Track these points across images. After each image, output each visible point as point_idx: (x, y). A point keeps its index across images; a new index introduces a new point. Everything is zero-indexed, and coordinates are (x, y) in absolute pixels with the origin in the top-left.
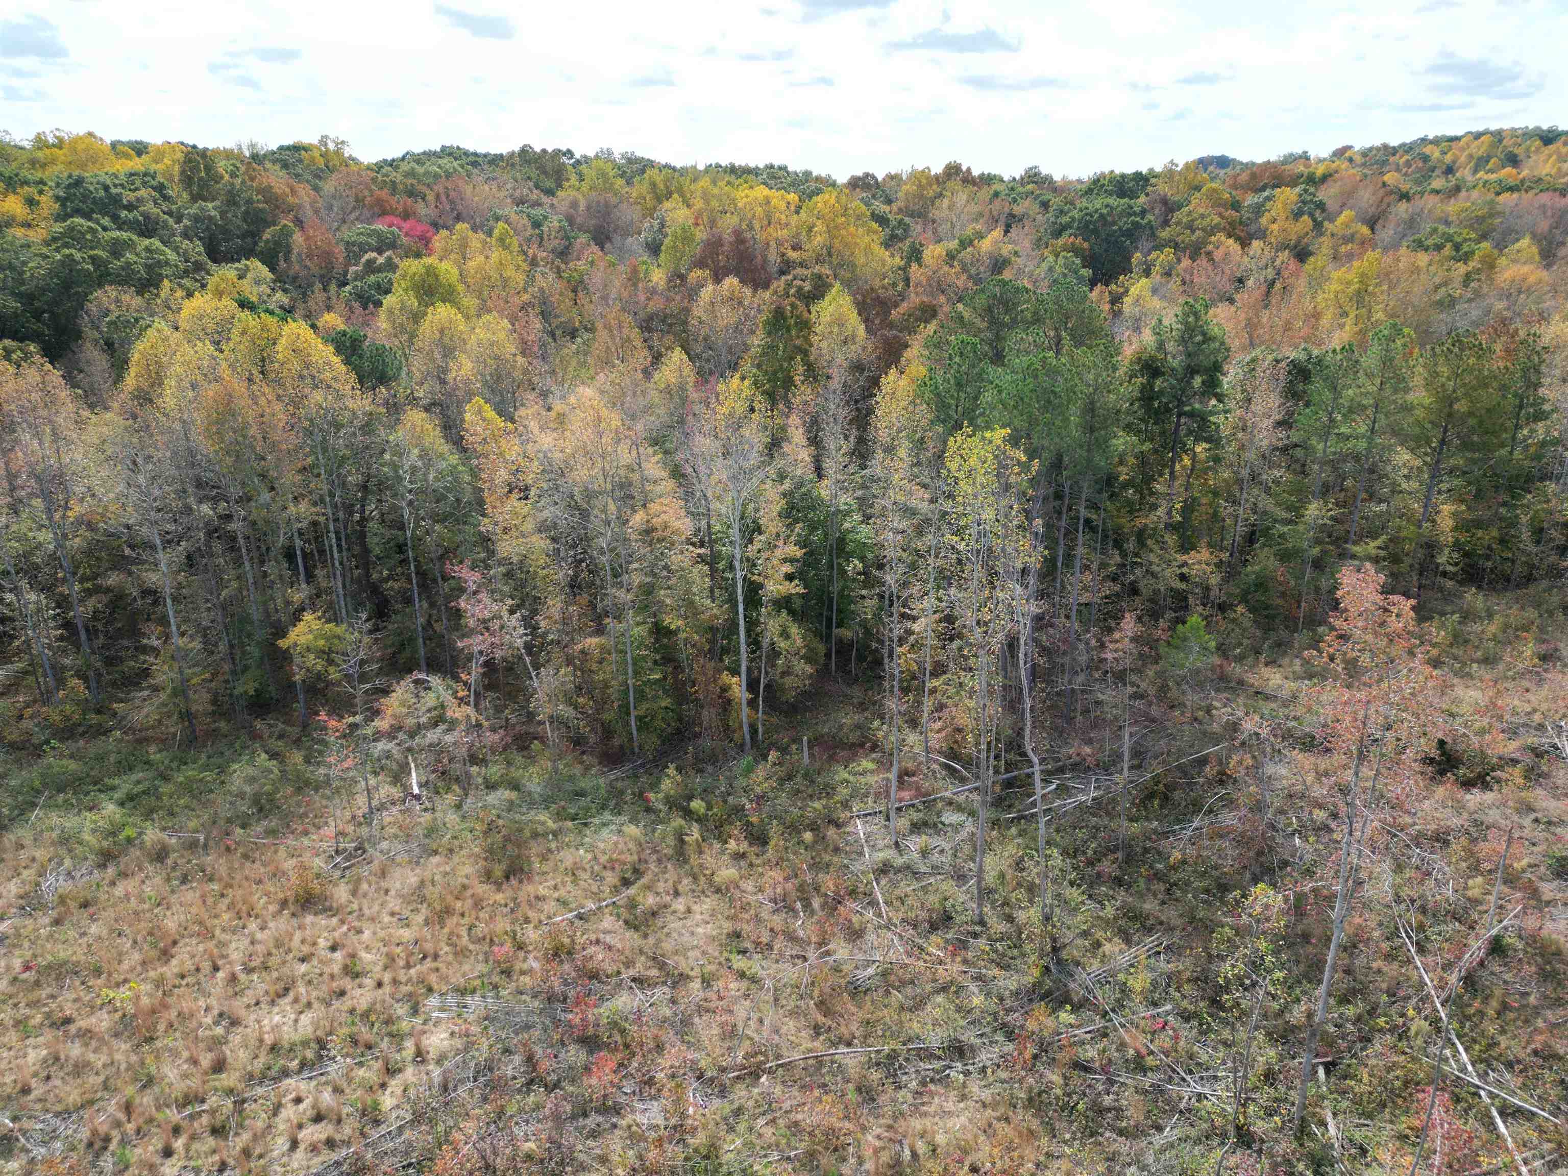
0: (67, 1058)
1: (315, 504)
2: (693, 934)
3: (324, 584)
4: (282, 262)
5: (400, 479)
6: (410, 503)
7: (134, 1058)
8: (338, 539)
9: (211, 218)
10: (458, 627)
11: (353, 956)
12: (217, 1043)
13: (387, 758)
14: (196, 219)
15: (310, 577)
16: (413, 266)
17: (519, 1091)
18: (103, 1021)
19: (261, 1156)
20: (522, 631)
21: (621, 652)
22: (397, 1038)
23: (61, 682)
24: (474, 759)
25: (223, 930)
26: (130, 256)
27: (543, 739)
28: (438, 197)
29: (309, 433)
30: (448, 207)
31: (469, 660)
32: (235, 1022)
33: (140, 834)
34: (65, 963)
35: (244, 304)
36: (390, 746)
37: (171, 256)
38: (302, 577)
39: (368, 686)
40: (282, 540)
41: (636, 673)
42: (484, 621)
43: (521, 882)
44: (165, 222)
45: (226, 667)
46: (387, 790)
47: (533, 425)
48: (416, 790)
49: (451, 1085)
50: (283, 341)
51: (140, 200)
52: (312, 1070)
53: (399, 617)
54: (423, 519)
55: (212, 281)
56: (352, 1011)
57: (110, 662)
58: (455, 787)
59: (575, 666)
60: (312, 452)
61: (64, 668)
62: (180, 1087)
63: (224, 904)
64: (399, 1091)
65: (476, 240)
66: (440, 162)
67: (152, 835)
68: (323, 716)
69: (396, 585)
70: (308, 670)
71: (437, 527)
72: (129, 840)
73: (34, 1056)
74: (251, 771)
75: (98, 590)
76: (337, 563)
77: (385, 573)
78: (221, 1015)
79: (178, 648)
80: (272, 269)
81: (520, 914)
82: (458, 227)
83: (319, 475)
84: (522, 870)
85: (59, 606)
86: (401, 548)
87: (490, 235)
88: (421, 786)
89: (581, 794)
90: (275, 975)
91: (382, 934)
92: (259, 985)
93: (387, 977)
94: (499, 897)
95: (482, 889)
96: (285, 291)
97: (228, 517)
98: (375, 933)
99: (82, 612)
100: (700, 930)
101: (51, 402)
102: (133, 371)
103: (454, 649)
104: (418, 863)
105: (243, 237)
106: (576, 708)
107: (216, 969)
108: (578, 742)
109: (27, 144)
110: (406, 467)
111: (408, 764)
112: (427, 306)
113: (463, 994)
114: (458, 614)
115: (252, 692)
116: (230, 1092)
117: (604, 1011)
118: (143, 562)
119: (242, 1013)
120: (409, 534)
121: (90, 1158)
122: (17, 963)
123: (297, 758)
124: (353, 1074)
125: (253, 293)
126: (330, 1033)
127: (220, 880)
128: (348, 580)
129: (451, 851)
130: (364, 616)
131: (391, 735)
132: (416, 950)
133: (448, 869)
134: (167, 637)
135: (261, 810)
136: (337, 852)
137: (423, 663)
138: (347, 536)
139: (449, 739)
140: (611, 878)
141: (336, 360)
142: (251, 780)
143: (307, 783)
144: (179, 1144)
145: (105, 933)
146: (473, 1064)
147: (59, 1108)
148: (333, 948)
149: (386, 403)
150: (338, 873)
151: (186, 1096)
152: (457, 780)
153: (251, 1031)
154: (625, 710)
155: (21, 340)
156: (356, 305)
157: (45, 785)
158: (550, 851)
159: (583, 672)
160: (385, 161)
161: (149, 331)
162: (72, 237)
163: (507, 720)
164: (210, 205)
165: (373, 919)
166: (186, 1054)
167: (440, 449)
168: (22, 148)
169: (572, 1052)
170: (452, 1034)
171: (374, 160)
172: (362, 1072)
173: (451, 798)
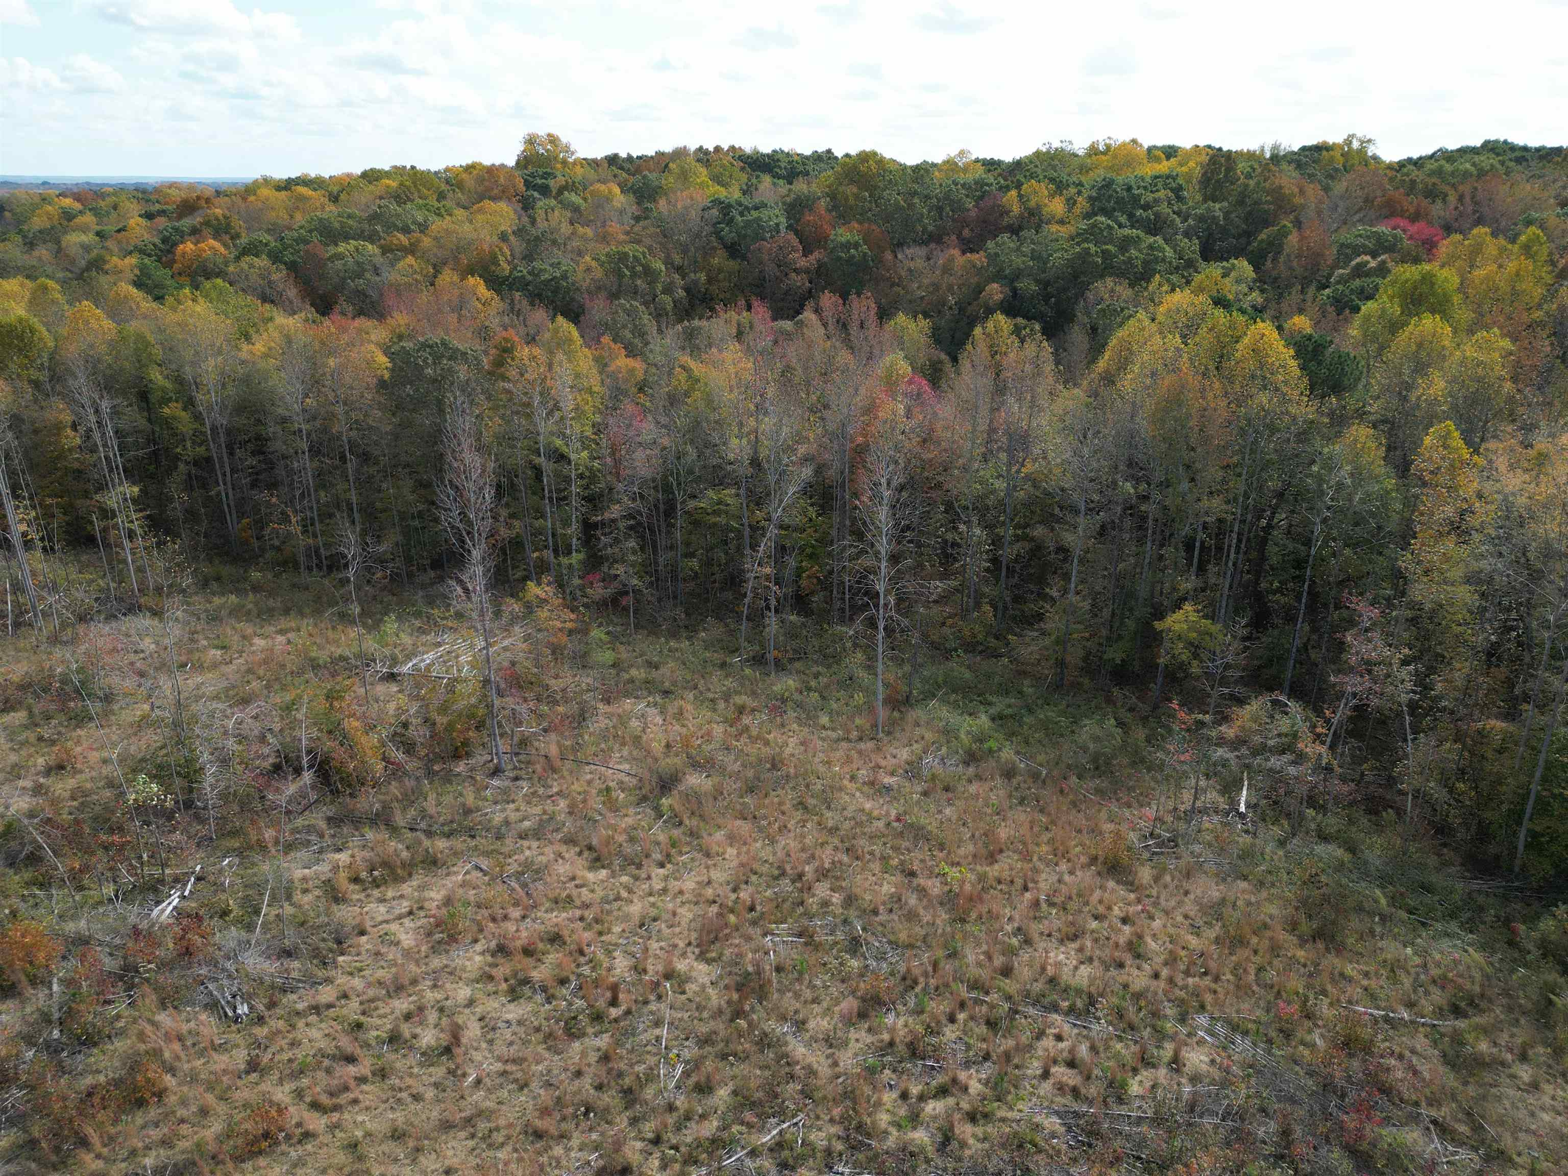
0: (906, 903)
1: (1228, 502)
2: (1533, 1114)
3: (1212, 580)
4: (1269, 264)
5: (1322, 493)
6: (1325, 521)
7: (948, 929)
8: (1239, 541)
9: (1214, 217)
10: (1336, 660)
11: (1140, 937)
12: (1011, 952)
13: (1224, 766)
14: (1201, 219)
15: (1202, 570)
16: (1409, 272)
17: (1266, 1158)
18: (935, 888)
19: (1017, 1067)
20: (1409, 686)
21: (1533, 748)
22: (1160, 1035)
23: (978, 605)
24: (1312, 801)
25: (1040, 859)
26: (1134, 252)
27: (1400, 812)
28: (1461, 198)
29: (1243, 432)
30: (1470, 209)
31: (1339, 699)
32: (1028, 942)
33: (1000, 749)
34: (923, 828)
35: (1220, 302)
36: (1230, 755)
37: (1169, 252)
38: (1194, 569)
39: (1226, 691)
40: (1186, 530)
41: (1544, 780)
42: (1368, 663)
43: (1327, 950)
44: (1173, 221)
45: (1104, 632)
46: (1213, 796)
47: (1502, 463)
48: (1242, 808)
49: (1198, 1109)
50: (1246, 340)
51: (1156, 201)
52: (1077, 1018)
53: (1276, 632)
54: (1334, 540)
55: (1198, 278)
56: (1126, 986)
57: (1017, 599)
58: (1285, 823)
59: (1464, 745)
60: (1241, 452)
61: (983, 595)
62: (974, 972)
63: (1046, 836)
64: (1148, 1084)
65: (1492, 246)
66: (1476, 159)
67: (1008, 754)
68: (1175, 705)
69: (1283, 600)
70: (1173, 657)
71: (1347, 551)
72: (990, 751)
73: (887, 889)
74: (1098, 732)
75: (1025, 538)
76: (1230, 564)
77: (1276, 584)
78: (1019, 929)
79: (1071, 604)
80: (1257, 268)
81: (1317, 982)
82: (1475, 231)
83: (1239, 475)
84: (1333, 938)
85: (993, 543)
86: (1300, 564)
87: (1513, 240)
88: (1248, 806)
89: (1428, 888)
90: (1070, 918)
91: (1172, 930)
92: (1055, 920)
93: (1165, 972)
94: (1301, 954)
95: (1283, 936)
96: (1262, 291)
97: (1145, 498)
98: (1165, 926)
99: (1009, 552)
100: (1546, 1117)
101: (1038, 372)
102: (1107, 355)
103: (1325, 681)
104: (1224, 880)
105: (1240, 236)
106: (1451, 791)
107: (1026, 888)
108: (1442, 830)
109: (1081, 153)
110: (1332, 483)
111: (1242, 780)
112: (1410, 315)
113: (1233, 1030)
114: (1341, 646)
115: (1118, 662)
116: (1009, 998)
117: (1388, 1134)
118: (1067, 523)
119: (1036, 937)
120: (1313, 551)
121: (901, 988)
122: (893, 813)
123: (1140, 734)
124: (1111, 1043)
125: (1230, 289)
126: (1102, 996)
127: (1049, 814)
128: (1236, 582)
129: (1262, 883)
130: (1244, 622)
131: (1237, 744)
132: (1199, 962)
133: (1253, 899)
134: (1065, 591)
135: (1097, 768)
136: (1151, 834)
137: (1287, 685)
138: (1248, 539)
139: (1292, 770)
140: (1438, 996)
141: (1293, 363)
142: (1096, 739)
143: (1142, 761)
144: (961, 1016)
145: (954, 818)
146: (1226, 1102)
147: (892, 938)
148: (1125, 921)
149: (1331, 414)
150: (1146, 855)
151: (976, 981)
152: (1288, 815)
153: (1039, 955)
154: (1516, 816)
155: (1029, 319)
156: (1330, 309)
157: (945, 682)
158: (1372, 932)
159: (1472, 753)
160: (1410, 160)
161: (1131, 322)
162: (1092, 233)
163: (1362, 774)
164: (1217, 206)
165: (1167, 913)
166: (985, 947)
167: (1377, 471)
168: (1076, 155)
169: (1335, 1155)
170: (1213, 1061)
171: (1396, 159)
172: (1119, 1046)
173: (1276, 831)
